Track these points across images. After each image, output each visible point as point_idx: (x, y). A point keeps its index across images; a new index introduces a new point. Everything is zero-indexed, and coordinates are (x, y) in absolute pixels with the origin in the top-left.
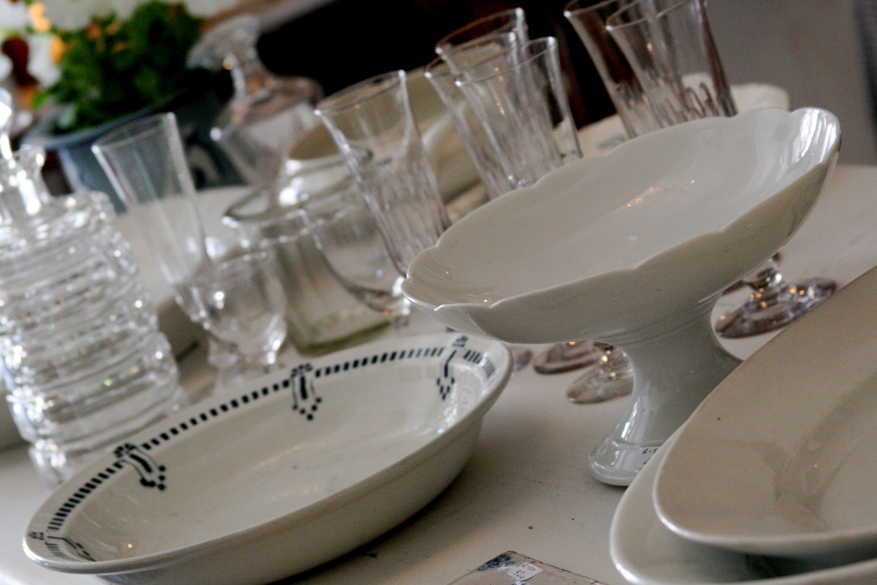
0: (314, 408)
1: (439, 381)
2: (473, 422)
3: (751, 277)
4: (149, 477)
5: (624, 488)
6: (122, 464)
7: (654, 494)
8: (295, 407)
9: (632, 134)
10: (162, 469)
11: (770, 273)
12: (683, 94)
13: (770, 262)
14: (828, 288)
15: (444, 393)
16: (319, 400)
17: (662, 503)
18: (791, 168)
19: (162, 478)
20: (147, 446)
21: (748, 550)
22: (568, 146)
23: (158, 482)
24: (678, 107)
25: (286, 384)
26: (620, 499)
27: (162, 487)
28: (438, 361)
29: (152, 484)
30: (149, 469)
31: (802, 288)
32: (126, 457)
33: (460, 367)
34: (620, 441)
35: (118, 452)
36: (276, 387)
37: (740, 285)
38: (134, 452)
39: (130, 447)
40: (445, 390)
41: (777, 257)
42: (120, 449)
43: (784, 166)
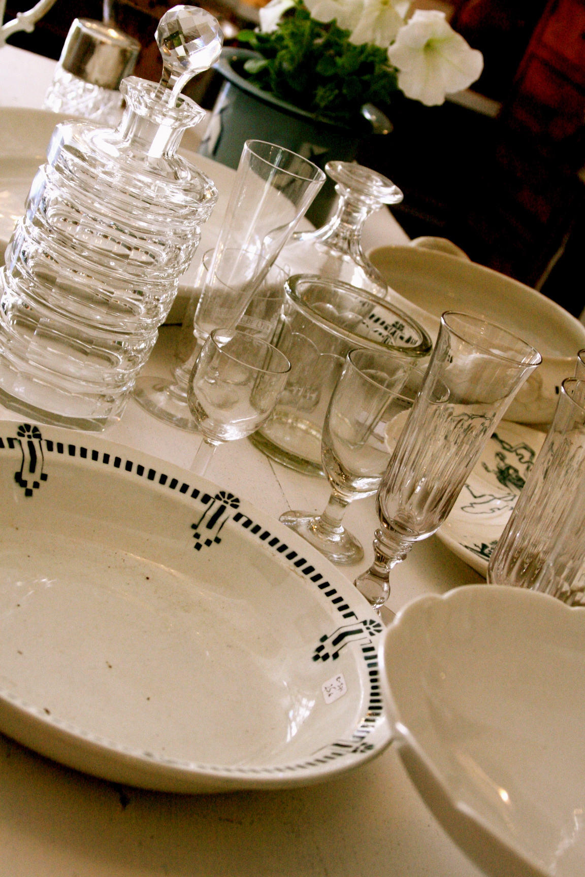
0: (208, 543)
1: (324, 638)
4: (26, 476)
6: (16, 443)
8: (194, 527)
10: (44, 477)
15: (320, 655)
16: (218, 540)
19: (36, 485)
20: (50, 445)
23: (30, 486)
25: (206, 499)
27: (29, 493)
29: (23, 484)
30: (32, 469)
32: (25, 440)
35: (24, 429)
36: (195, 494)
38: (35, 441)
39: (36, 433)
40: (322, 654)
42: (28, 427)
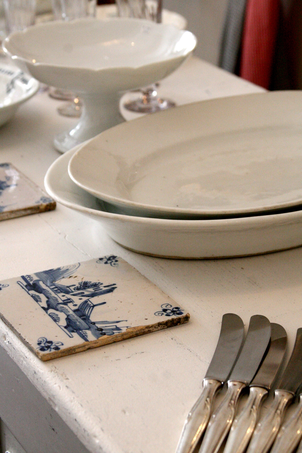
2: (15, 107)
3: (144, 89)
5: (61, 153)
7: (70, 162)
9: (119, 15)
11: (152, 91)
12: (144, 8)
13: (153, 86)
14: (172, 105)
15: (9, 91)
17: (72, 166)
18: (172, 53)
21: (98, 197)
22: (91, 10)
24: (140, 11)
26: (59, 157)
28: (10, 78)
31: (162, 101)
33: (18, 83)
34: (69, 135)
37: (138, 91)
41: (157, 85)
43: (169, 52)
